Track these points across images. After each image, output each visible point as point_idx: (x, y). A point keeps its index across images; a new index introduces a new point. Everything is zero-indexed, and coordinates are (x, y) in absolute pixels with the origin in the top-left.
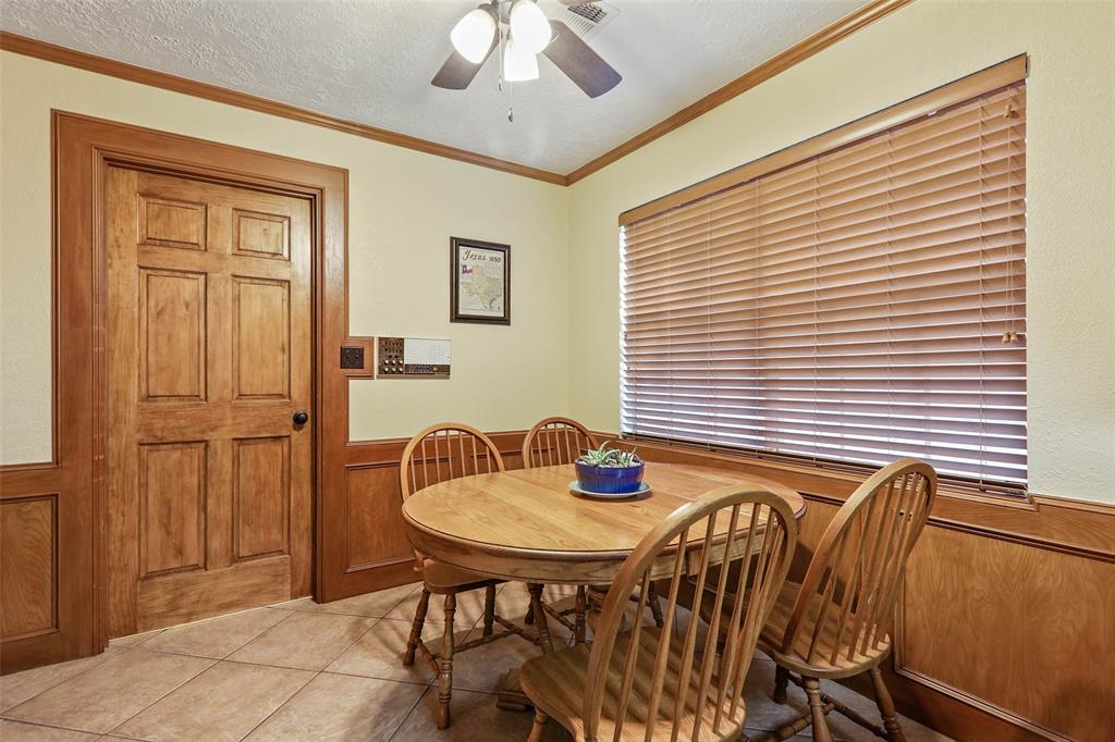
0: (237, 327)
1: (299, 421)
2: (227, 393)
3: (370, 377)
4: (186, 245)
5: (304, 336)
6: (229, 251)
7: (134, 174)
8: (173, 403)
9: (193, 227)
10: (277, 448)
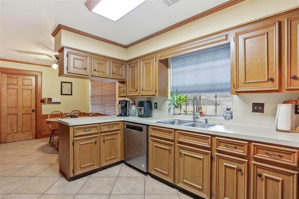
0: (23, 97)
1: (33, 111)
2: (21, 107)
3: (46, 104)
4: (14, 84)
5: (34, 98)
6: (21, 85)
7: (6, 74)
8: (12, 108)
9: (15, 82)
10: (29, 115)
